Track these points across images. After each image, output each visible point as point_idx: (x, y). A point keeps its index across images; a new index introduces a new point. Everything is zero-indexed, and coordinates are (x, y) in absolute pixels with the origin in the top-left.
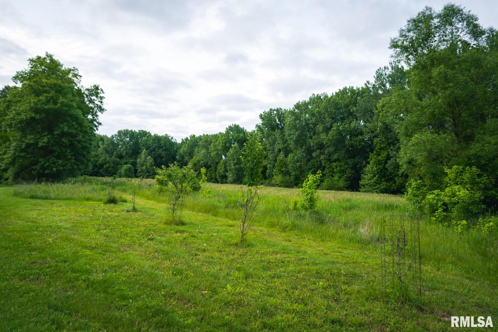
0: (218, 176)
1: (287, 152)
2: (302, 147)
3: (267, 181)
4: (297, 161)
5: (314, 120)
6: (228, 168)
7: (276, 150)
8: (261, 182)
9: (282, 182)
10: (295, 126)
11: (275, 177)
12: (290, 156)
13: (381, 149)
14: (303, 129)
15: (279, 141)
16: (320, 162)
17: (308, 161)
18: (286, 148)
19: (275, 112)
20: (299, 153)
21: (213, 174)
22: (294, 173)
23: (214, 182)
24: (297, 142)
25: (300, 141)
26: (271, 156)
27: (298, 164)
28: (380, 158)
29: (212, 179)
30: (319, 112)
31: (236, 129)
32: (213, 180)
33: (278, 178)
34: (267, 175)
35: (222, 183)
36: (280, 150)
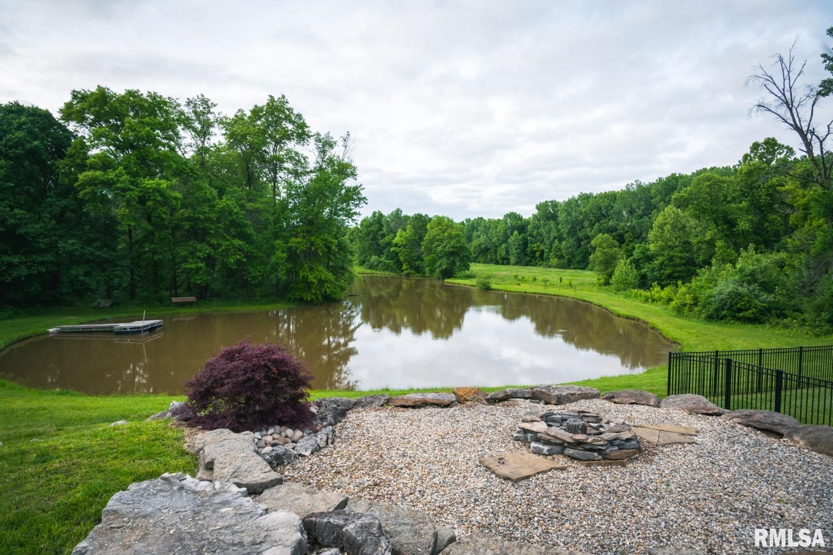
0: (498, 258)
1: (561, 239)
2: (573, 236)
3: (545, 263)
4: (570, 247)
5: (581, 217)
6: (510, 252)
7: (552, 238)
8: (539, 263)
9: (559, 264)
10: (567, 221)
11: (551, 260)
12: (564, 243)
13: (630, 241)
14: (573, 223)
15: (554, 230)
16: (587, 248)
17: (579, 247)
18: (560, 235)
19: (550, 204)
20: (572, 241)
21: (493, 257)
22: (567, 257)
23: (495, 264)
24: (568, 233)
25: (572, 232)
26: (547, 242)
27: (570, 250)
28: (629, 248)
29: (493, 260)
30: (585, 212)
31: (513, 216)
32: (494, 262)
33: (554, 261)
34: (544, 257)
35: (503, 264)
36: (555, 238)
